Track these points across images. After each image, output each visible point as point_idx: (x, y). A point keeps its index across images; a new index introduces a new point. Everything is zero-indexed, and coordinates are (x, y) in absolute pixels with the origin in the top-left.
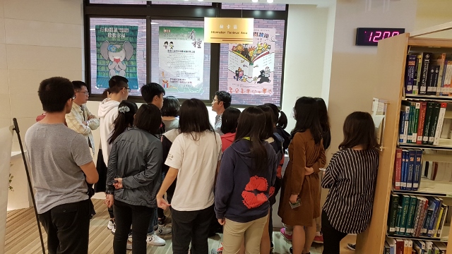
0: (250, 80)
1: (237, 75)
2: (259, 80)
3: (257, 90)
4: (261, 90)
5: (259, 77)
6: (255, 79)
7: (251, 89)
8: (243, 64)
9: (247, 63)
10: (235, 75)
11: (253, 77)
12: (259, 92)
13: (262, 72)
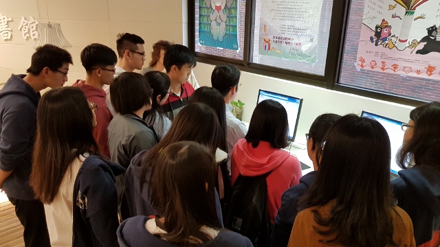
0: (401, 46)
1: (378, 34)
2: (421, 46)
3: (415, 67)
4: (423, 68)
5: (424, 40)
6: (414, 44)
7: (401, 64)
8: (393, 12)
9: (401, 10)
10: (373, 34)
11: (410, 40)
12: (418, 72)
13: (432, 30)
